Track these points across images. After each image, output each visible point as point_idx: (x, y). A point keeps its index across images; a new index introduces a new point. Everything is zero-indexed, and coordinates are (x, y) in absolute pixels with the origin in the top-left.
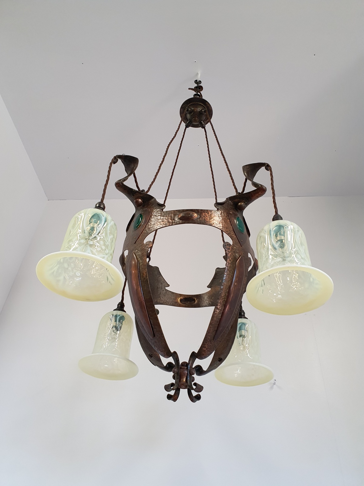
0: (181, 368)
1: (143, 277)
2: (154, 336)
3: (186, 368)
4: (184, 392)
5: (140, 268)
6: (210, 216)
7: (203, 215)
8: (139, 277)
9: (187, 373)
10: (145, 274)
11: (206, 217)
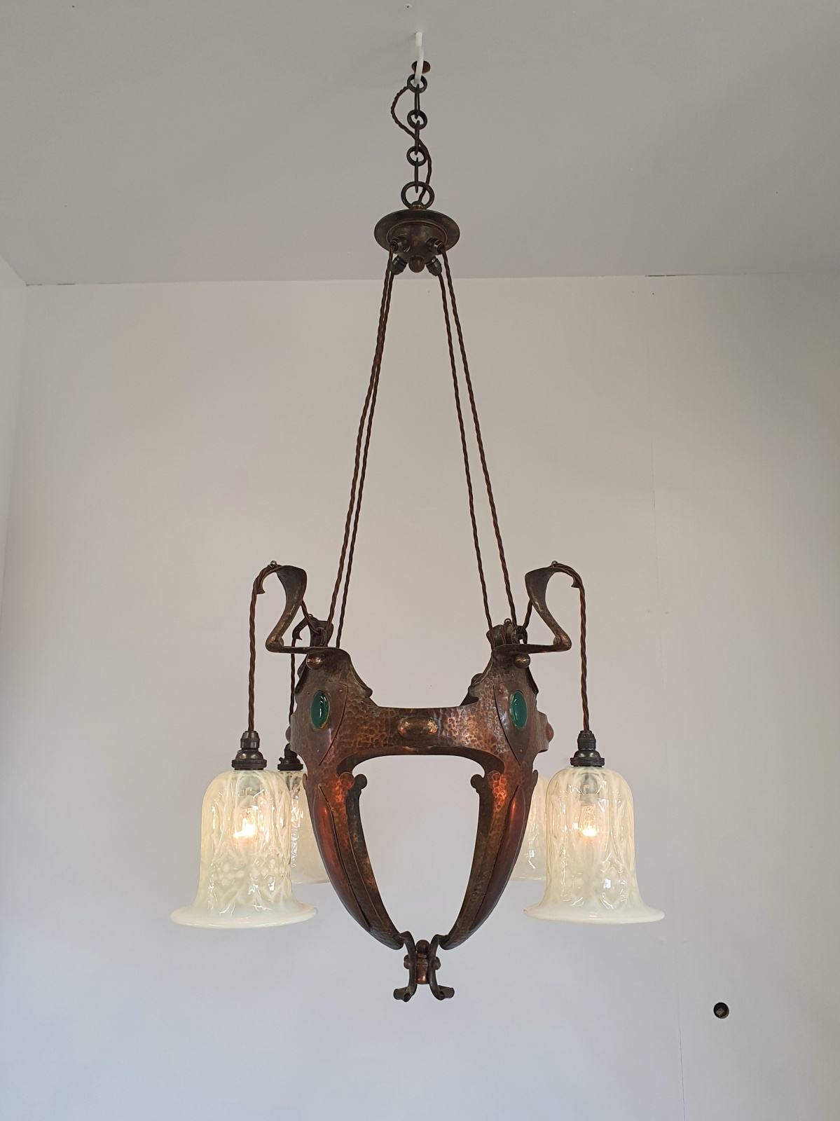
0: (418, 958)
1: (344, 847)
2: (370, 926)
3: (425, 956)
4: (424, 990)
5: (337, 828)
6: (460, 722)
7: (447, 723)
8: (336, 846)
9: (428, 967)
10: (346, 841)
11: (454, 726)
